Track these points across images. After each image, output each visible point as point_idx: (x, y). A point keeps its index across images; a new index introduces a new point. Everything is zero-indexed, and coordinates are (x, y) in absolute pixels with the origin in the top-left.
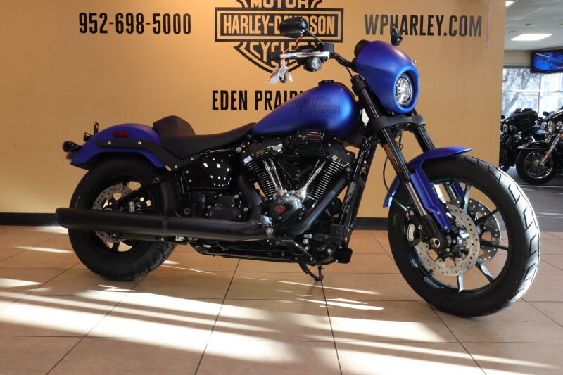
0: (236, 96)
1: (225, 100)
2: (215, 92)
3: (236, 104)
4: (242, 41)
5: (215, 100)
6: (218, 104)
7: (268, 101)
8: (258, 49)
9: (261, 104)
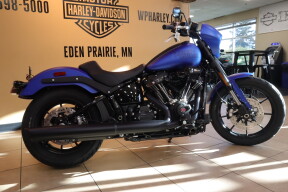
0: (78, 49)
1: (71, 51)
2: (65, 47)
3: (78, 54)
4: (79, 20)
5: (66, 52)
6: (68, 54)
7: (94, 52)
8: (88, 24)
9: (91, 54)
